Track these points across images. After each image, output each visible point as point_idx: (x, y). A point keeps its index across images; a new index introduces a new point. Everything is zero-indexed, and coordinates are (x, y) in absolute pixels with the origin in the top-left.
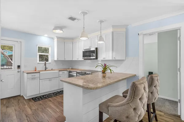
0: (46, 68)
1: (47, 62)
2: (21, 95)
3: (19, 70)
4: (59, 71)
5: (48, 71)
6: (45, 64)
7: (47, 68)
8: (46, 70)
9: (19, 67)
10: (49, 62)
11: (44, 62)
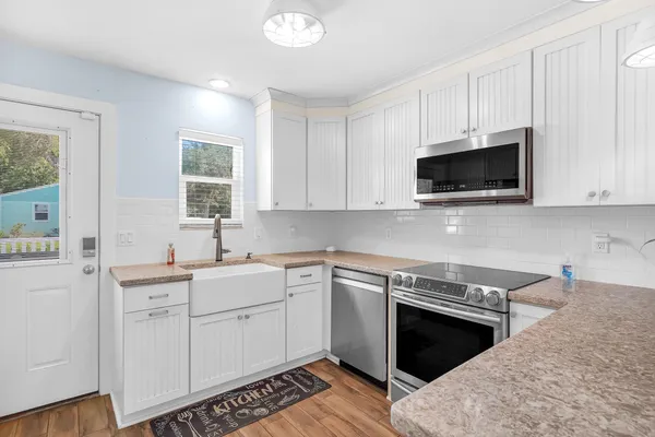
0: (220, 251)
1: (223, 221)
2: (102, 393)
3: (93, 262)
4: (287, 267)
5: (228, 264)
6: (217, 232)
7: (227, 251)
8: (219, 260)
9: (89, 244)
10: (233, 220)
11: (212, 221)
